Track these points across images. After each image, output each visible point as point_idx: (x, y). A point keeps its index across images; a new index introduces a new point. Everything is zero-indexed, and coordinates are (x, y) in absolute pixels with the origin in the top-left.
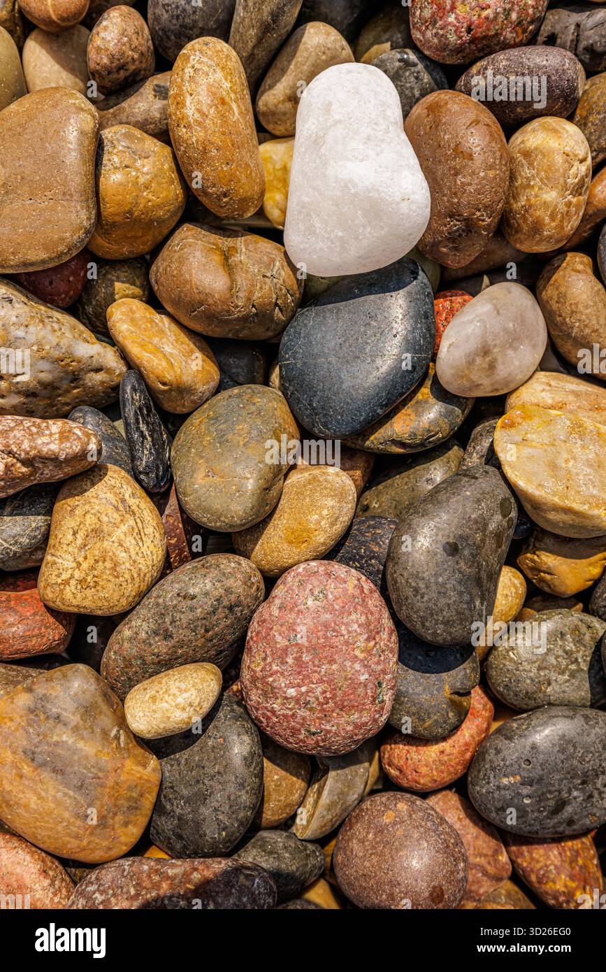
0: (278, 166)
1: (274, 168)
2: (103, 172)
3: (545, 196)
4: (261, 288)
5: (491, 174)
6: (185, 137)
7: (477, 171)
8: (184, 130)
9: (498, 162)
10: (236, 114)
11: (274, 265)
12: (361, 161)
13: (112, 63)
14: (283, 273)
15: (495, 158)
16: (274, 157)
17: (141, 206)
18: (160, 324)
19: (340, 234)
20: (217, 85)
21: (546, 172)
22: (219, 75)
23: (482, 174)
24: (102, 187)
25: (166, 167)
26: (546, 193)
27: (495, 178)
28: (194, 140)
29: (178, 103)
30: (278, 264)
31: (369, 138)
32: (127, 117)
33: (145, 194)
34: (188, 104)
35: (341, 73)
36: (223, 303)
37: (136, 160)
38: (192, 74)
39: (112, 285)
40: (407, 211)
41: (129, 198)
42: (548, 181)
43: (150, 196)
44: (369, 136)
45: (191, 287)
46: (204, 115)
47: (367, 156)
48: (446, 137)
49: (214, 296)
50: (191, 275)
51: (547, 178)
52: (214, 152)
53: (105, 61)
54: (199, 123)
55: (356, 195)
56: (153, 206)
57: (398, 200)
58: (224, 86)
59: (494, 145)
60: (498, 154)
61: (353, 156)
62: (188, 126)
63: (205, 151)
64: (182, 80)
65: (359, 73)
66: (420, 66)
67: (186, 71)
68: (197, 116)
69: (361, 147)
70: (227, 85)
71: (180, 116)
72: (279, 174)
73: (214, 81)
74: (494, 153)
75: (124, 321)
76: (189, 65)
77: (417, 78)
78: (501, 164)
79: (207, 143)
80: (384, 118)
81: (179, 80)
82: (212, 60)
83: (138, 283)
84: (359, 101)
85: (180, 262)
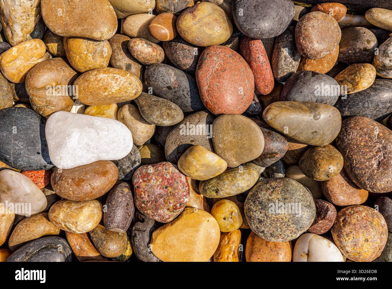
0: (105, 111)
1: (105, 110)
2: (85, 40)
3: (62, 214)
4: (39, 100)
5: (71, 193)
6: (93, 73)
7: (72, 187)
8: (95, 73)
9: (76, 195)
10: (104, 94)
11: (52, 107)
12: (78, 142)
13: (131, 47)
14: (49, 110)
15: (77, 194)
16: (109, 110)
17: (73, 55)
18: (32, 60)
19: (55, 132)
20: (112, 87)
21: (70, 214)
22: (117, 88)
23: (71, 189)
24: (78, 40)
25: (90, 66)
26: (63, 214)
27: (70, 194)
28: (91, 77)
29: (105, 71)
30: (53, 108)
31: (88, 145)
32: (117, 52)
33: (78, 57)
34: (104, 75)
35: (124, 136)
36: (30, 85)
37: (91, 54)
38: (116, 77)
39: (56, 42)
40: (57, 159)
41: (75, 50)
42: (67, 215)
43: (77, 59)
44: (90, 145)
45: (37, 72)
46: (99, 81)
47: (80, 144)
48: (89, 176)
49: (32, 81)
50: (41, 72)
51: (68, 215)
52: (86, 84)
53: (131, 45)
54: (96, 79)
55: (65, 139)
56: (74, 60)
57: (61, 155)
58: (112, 90)
59: (82, 194)
60: (79, 196)
61: (80, 139)
62: (96, 75)
63: (87, 81)
64: (114, 74)
65: (124, 143)
66: (132, 168)
67: (118, 75)
68: (99, 78)
69: (84, 142)
70: (114, 91)
71: (100, 72)
72: (102, 112)
73: (113, 86)
74: (79, 194)
75: (31, 45)
76: (120, 77)
77: (128, 167)
78: (76, 197)
79: (89, 81)
80: (100, 152)
81: (115, 72)
82: (122, 86)
83: (59, 53)
84: (108, 143)
85: (50, 69)
